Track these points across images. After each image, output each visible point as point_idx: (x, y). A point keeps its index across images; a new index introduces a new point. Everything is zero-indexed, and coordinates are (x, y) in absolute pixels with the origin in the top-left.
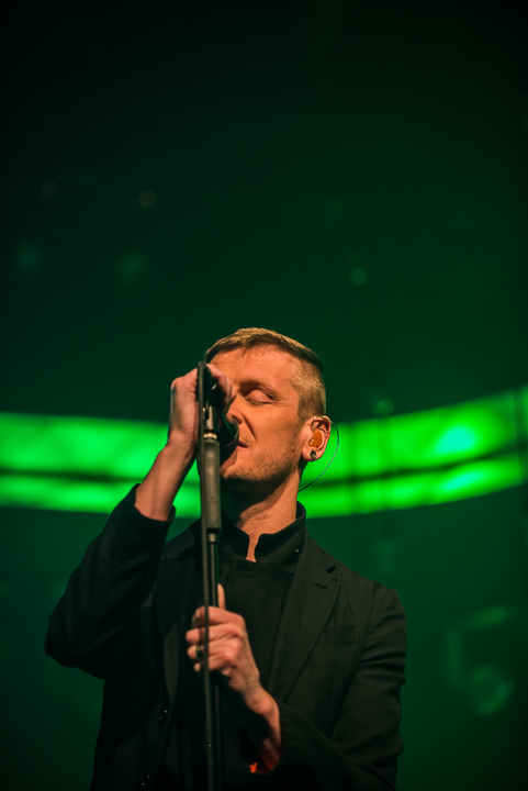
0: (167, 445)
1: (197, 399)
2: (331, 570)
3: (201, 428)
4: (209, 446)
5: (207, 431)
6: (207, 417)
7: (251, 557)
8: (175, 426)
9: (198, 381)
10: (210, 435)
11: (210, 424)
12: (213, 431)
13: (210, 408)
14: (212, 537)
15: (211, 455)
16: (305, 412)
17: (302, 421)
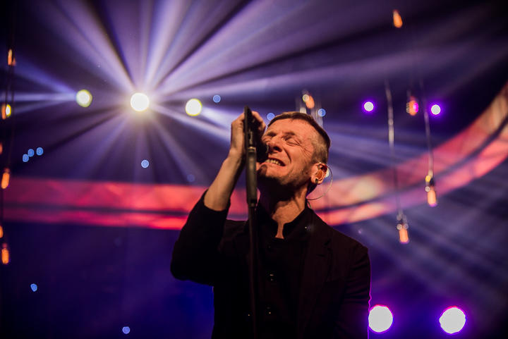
2: (327, 243)
4: (251, 154)
5: (250, 146)
6: (249, 138)
7: (280, 235)
9: (244, 121)
11: (251, 142)
12: (253, 146)
13: (251, 133)
14: (253, 205)
15: (252, 160)
16: (316, 158)
17: (313, 162)
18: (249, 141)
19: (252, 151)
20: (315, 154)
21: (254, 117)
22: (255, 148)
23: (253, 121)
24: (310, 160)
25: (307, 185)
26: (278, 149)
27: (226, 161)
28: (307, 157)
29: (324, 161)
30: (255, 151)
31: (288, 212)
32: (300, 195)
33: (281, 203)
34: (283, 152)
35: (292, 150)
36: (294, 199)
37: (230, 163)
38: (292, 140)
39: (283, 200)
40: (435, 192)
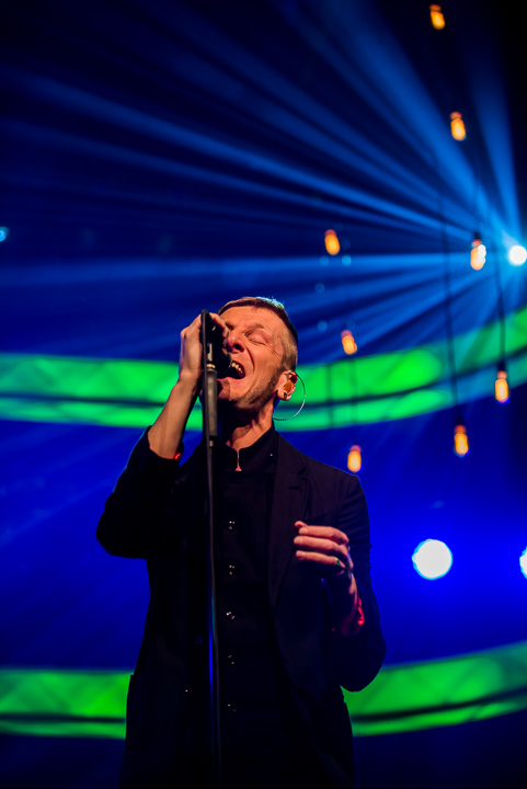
0: (179, 381)
1: (201, 341)
2: (301, 472)
3: (203, 361)
5: (209, 362)
6: (208, 352)
8: (185, 365)
9: (201, 328)
10: (210, 365)
11: (210, 357)
12: (212, 363)
13: (211, 345)
15: (210, 381)
16: (285, 364)
17: (282, 370)
19: (210, 370)
20: (284, 359)
21: (215, 323)
22: (213, 366)
24: (279, 365)
25: (272, 401)
26: (239, 347)
27: (177, 388)
28: (276, 361)
29: (293, 369)
30: (214, 370)
31: (247, 438)
32: (264, 414)
33: (238, 430)
34: (245, 351)
35: (257, 351)
36: (257, 422)
38: (257, 337)
39: (242, 425)
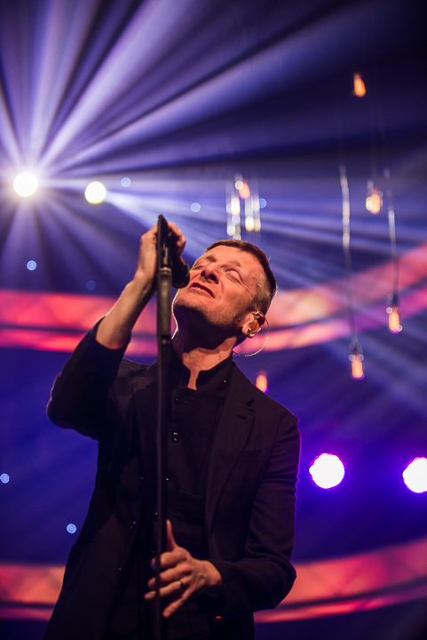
2: (249, 404)
3: (159, 263)
4: (164, 277)
5: (163, 266)
6: (164, 255)
7: (192, 385)
10: (165, 268)
11: (165, 261)
12: (167, 266)
13: (166, 250)
14: (164, 342)
15: (165, 284)
16: (255, 305)
18: (162, 260)
19: (166, 273)
20: (256, 300)
21: (170, 230)
22: (169, 270)
23: (170, 235)
24: (249, 304)
27: (129, 286)
30: (170, 274)
37: (133, 289)
40: (399, 314)
